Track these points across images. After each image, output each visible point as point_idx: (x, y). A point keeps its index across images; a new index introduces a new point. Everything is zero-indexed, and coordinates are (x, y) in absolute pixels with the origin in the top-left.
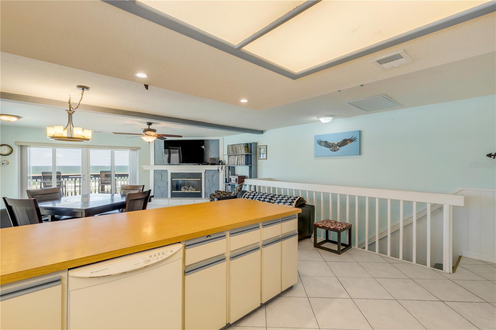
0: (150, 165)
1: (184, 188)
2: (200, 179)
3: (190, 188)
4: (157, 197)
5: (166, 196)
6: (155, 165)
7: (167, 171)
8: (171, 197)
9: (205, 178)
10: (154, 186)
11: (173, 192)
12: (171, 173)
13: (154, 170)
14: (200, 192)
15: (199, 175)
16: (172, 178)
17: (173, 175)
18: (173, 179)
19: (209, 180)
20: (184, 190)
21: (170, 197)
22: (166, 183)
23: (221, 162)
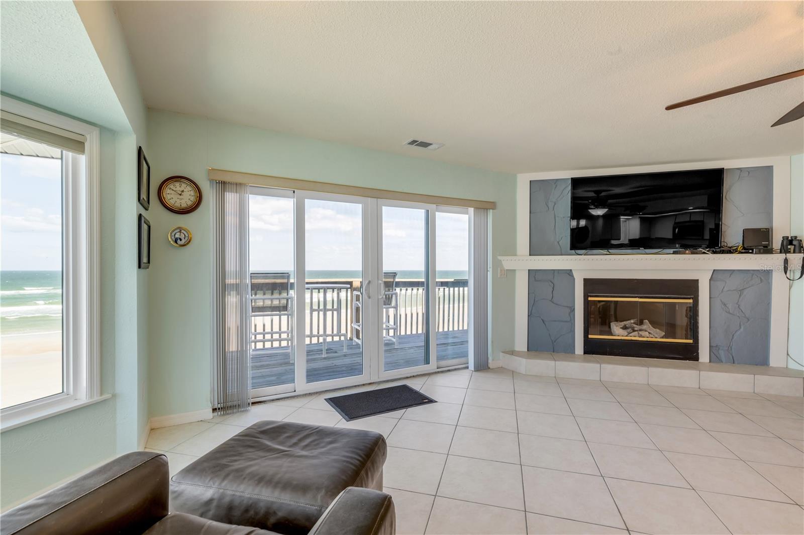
0: (516, 255)
1: (625, 328)
2: (691, 301)
3: (644, 327)
4: (536, 351)
5: (569, 350)
6: (530, 255)
7: (569, 273)
8: (586, 352)
9: (710, 298)
10: (528, 316)
11: (590, 336)
12: (585, 280)
13: (529, 270)
14: (691, 341)
15: (689, 288)
16: (586, 296)
17: (591, 285)
18: (590, 299)
19: (725, 305)
20: (625, 332)
21: (583, 353)
22: (568, 310)
23: (795, 243)
